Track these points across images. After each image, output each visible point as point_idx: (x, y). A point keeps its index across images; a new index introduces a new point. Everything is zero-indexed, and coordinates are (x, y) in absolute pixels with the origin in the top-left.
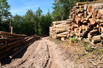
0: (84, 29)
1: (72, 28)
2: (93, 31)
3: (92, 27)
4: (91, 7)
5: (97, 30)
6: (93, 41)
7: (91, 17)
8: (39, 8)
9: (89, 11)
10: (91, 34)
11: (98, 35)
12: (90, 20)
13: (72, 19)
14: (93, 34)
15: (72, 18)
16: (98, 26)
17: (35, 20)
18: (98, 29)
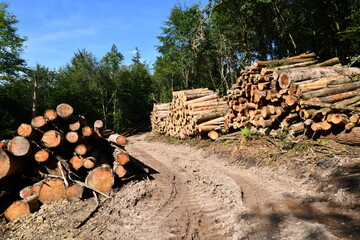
0: (273, 112)
1: (240, 110)
2: (290, 116)
3: (288, 110)
4: (285, 77)
5: (296, 115)
6: (292, 132)
7: (286, 94)
8: (114, 47)
9: (283, 83)
10: (288, 122)
11: (298, 122)
12: (284, 97)
13: (241, 92)
14: (291, 122)
15: (240, 89)
16: (298, 108)
17: (102, 83)
18: (298, 112)
